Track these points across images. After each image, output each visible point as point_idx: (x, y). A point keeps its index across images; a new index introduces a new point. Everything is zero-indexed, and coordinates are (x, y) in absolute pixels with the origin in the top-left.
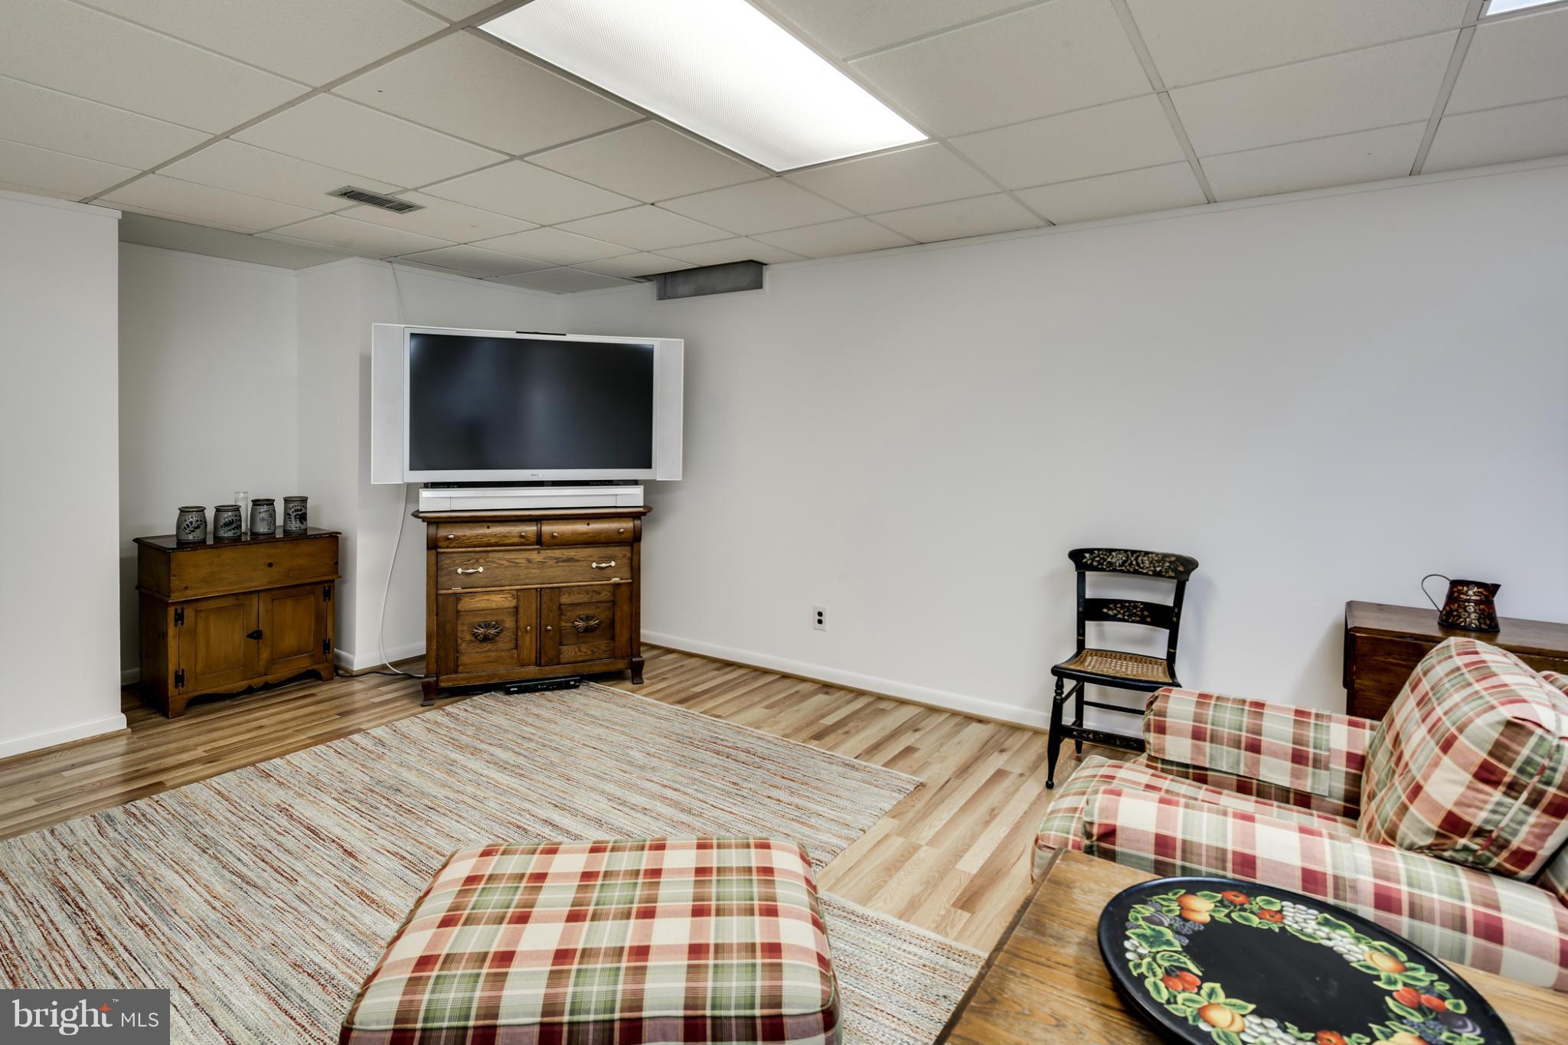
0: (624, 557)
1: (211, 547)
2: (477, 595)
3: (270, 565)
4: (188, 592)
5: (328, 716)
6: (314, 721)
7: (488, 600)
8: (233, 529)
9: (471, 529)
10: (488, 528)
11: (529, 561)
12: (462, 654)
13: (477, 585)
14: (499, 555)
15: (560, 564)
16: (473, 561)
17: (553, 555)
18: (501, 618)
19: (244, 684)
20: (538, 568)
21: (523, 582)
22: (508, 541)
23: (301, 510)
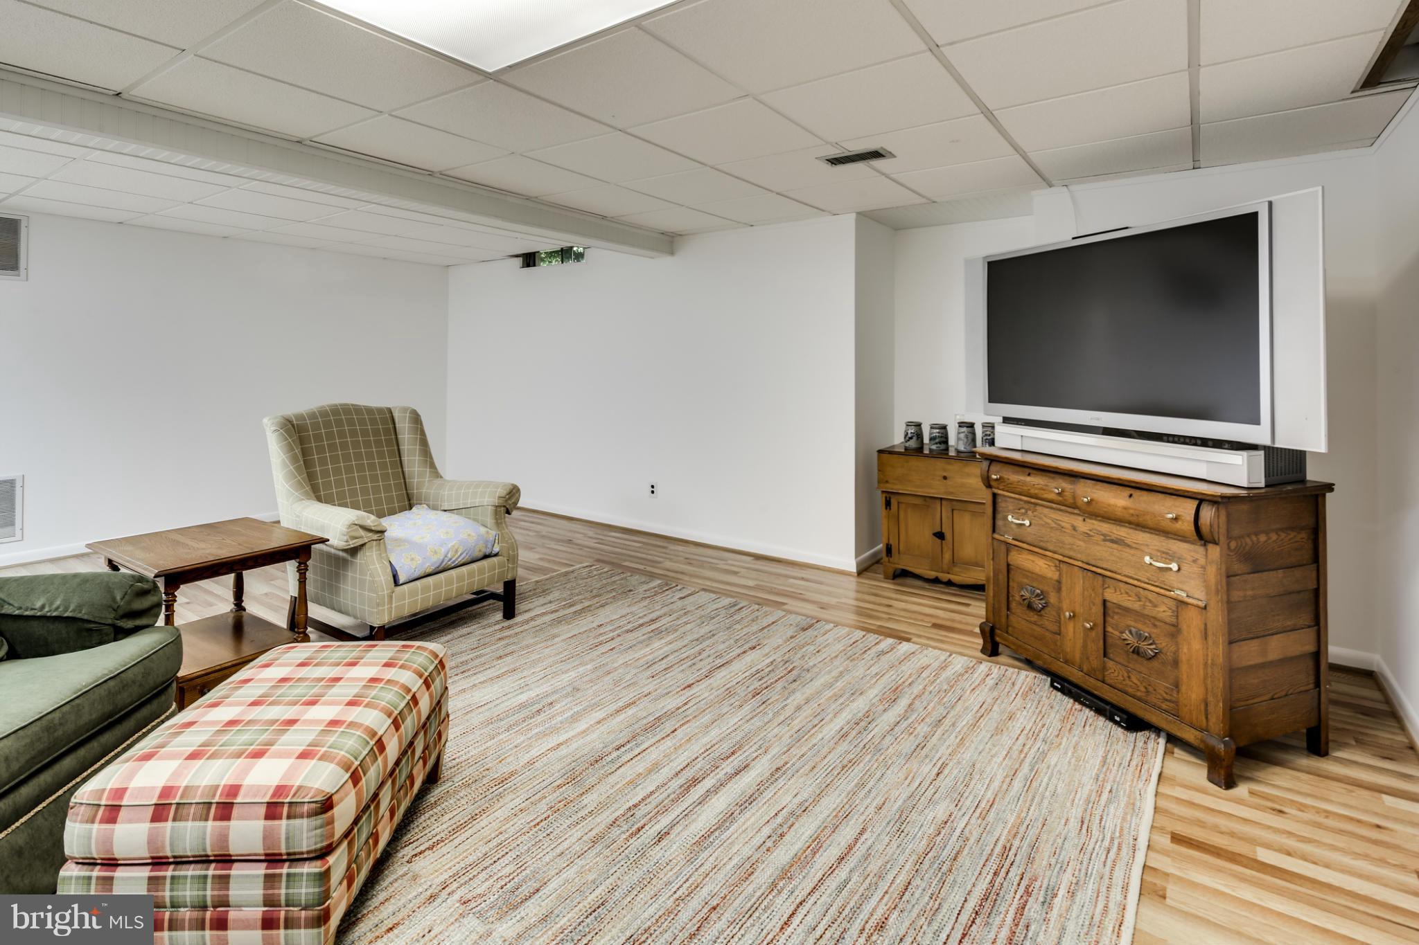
0: (1195, 561)
1: (926, 456)
2: (1023, 551)
3: (945, 478)
4: (888, 485)
5: (922, 620)
6: (911, 619)
7: (1033, 561)
8: (936, 443)
9: (1014, 473)
10: (1029, 475)
11: (1074, 528)
12: (1014, 614)
13: (1024, 539)
14: (1046, 511)
15: (1108, 543)
16: (1023, 511)
17: (1099, 529)
18: (1046, 588)
19: (932, 574)
20: (1084, 541)
21: (1067, 553)
22: (1046, 496)
23: (990, 435)
